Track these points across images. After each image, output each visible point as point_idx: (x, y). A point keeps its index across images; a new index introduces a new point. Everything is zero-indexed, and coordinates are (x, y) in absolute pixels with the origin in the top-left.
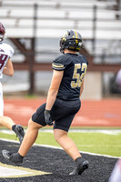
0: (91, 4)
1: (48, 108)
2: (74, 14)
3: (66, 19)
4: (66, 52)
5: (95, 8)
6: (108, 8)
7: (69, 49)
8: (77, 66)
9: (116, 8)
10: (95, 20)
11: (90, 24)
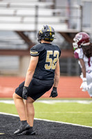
0: (34, 4)
1: (26, 85)
2: (20, 12)
3: (15, 15)
4: (43, 42)
5: (37, 7)
6: (47, 7)
7: (44, 40)
8: (50, 52)
9: (53, 7)
10: (37, 16)
11: (33, 19)
